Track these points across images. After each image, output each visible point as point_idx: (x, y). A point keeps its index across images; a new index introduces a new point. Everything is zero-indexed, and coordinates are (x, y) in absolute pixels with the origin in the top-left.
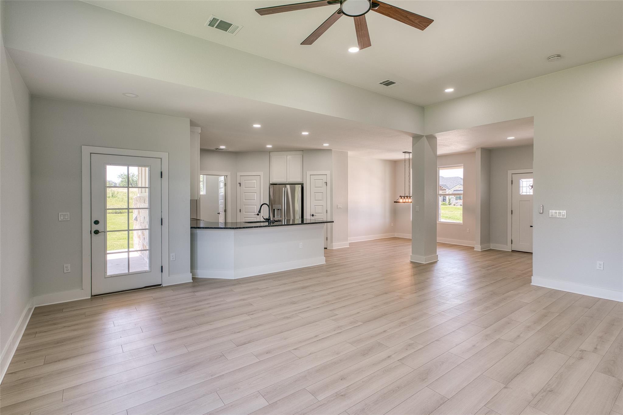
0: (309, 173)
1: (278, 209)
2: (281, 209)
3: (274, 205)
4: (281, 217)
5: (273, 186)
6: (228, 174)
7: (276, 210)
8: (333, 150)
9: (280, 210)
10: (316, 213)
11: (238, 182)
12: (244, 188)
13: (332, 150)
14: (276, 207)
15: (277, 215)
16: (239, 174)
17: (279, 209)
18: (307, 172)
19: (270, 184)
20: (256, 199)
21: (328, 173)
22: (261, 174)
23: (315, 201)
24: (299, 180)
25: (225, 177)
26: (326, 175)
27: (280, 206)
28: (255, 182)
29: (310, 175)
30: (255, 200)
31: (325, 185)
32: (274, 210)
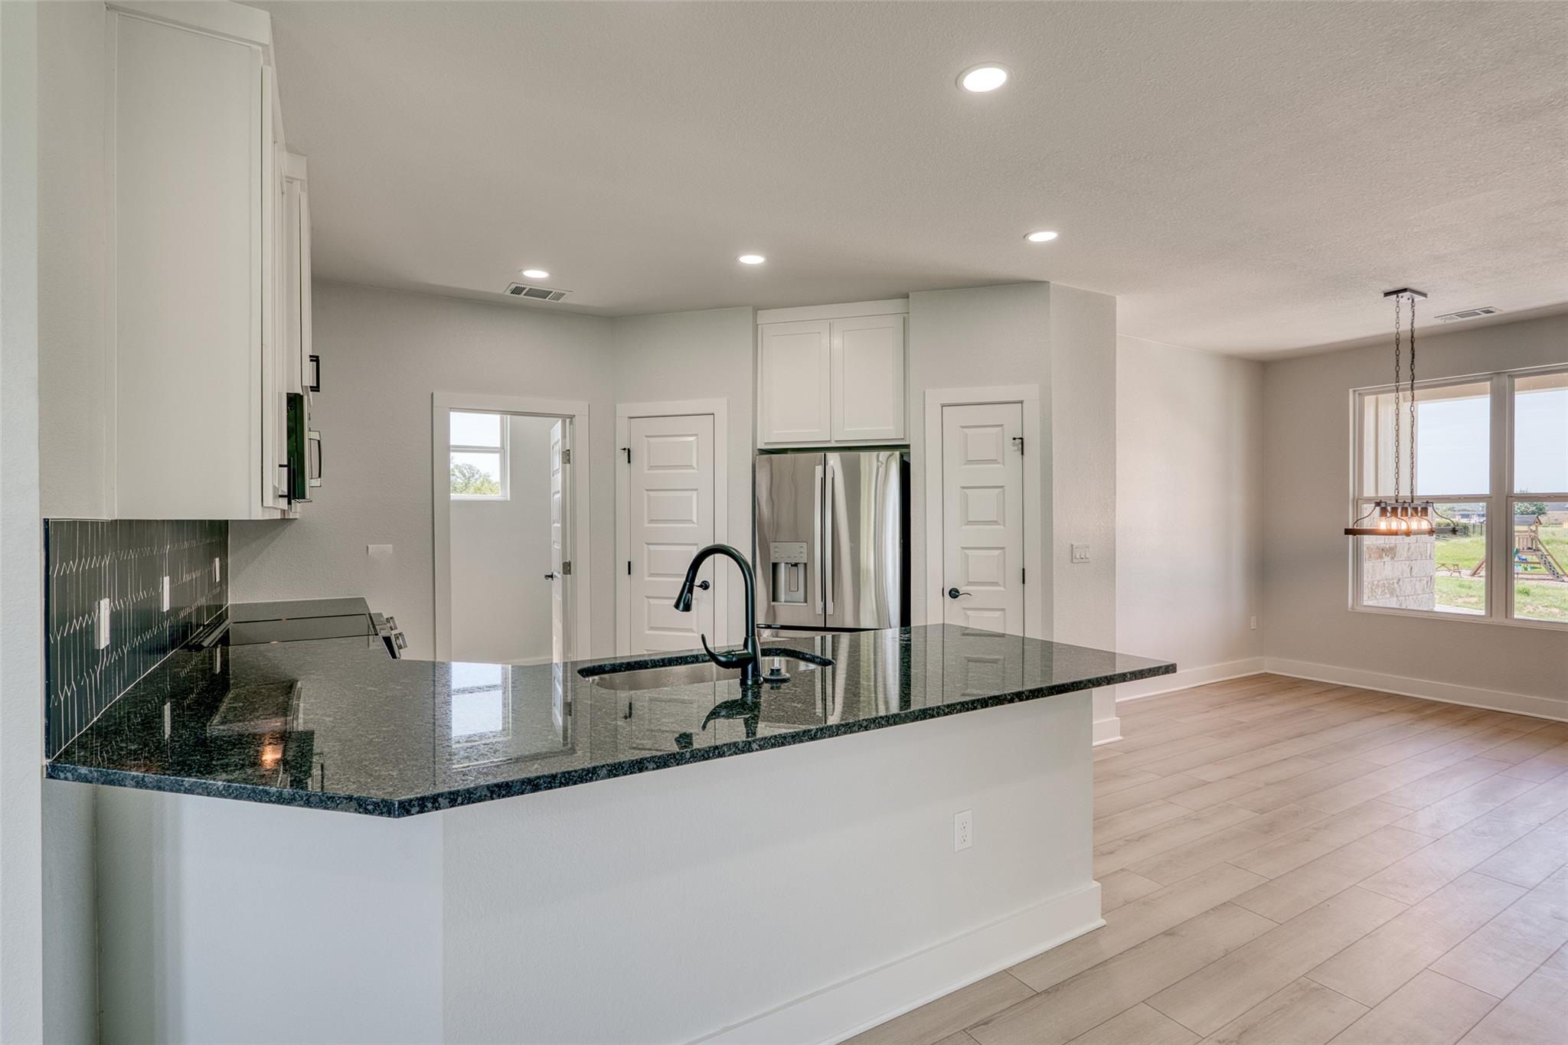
0: (936, 397)
1: (794, 562)
2: (805, 564)
3: (772, 545)
4: (806, 601)
5: (771, 461)
6: (578, 407)
7: (783, 565)
8: (1052, 282)
9: (801, 568)
10: (970, 584)
11: (621, 444)
12: (646, 471)
13: (1049, 282)
14: (784, 552)
15: (789, 590)
16: (624, 410)
17: (796, 565)
18: (927, 391)
19: (757, 452)
20: (695, 520)
21: (1028, 392)
22: (719, 405)
23: (964, 527)
24: (888, 432)
25: (568, 420)
26: (1022, 402)
27: (805, 550)
28: (691, 441)
29: (943, 406)
30: (691, 521)
31: (1012, 450)
32: (775, 566)
